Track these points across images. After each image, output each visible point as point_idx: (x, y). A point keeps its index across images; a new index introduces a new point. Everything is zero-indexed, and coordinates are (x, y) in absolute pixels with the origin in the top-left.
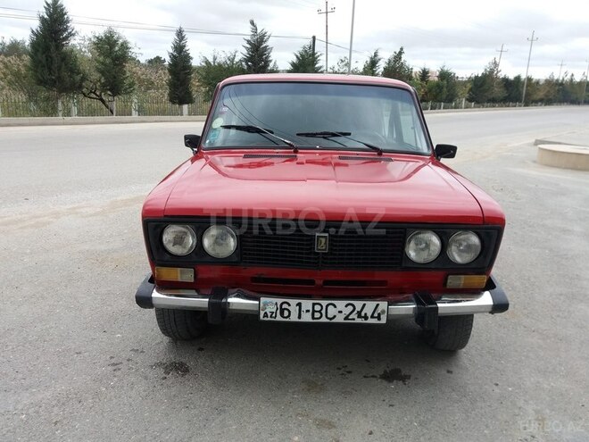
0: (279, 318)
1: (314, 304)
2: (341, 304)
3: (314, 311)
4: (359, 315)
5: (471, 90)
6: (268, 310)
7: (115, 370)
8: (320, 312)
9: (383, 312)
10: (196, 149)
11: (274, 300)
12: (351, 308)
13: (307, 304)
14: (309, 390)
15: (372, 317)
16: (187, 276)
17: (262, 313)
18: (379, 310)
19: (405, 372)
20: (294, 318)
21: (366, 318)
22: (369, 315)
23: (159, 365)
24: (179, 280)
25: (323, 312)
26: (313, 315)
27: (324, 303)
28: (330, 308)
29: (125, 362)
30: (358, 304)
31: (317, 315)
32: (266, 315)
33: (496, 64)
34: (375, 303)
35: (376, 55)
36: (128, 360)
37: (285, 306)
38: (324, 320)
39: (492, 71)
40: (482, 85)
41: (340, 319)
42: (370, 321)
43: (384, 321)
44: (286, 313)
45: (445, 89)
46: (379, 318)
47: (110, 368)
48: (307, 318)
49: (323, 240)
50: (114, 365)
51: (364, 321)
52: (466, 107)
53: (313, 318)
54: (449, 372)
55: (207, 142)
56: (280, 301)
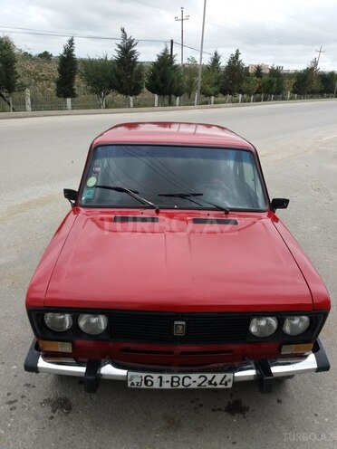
0: (143, 386)
1: (173, 377)
2: (195, 376)
3: (172, 382)
4: (210, 383)
5: (294, 84)
6: (135, 381)
7: (11, 409)
8: (178, 382)
9: (230, 380)
10: (73, 202)
11: (140, 374)
12: (203, 379)
13: (167, 377)
14: (168, 428)
15: (221, 384)
16: (67, 348)
17: (129, 384)
18: (226, 379)
19: (245, 403)
20: (156, 386)
21: (215, 384)
22: (218, 382)
23: (47, 401)
24: (60, 350)
25: (181, 382)
26: (172, 384)
27: (181, 376)
28: (186, 379)
29: (20, 399)
30: (209, 376)
31: (175, 384)
32: (133, 384)
33: (316, 63)
34: (224, 375)
35: (216, 54)
36: (23, 397)
37: (148, 378)
38: (181, 387)
39: (312, 69)
40: (303, 81)
41: (194, 386)
42: (219, 386)
43: (230, 385)
44: (149, 383)
45: (275, 85)
46: (226, 384)
47: (8, 407)
48: (167, 386)
49: (181, 327)
50: (10, 403)
51: (214, 387)
52: (291, 99)
53: (172, 386)
54: (279, 401)
55: (83, 198)
56: (144, 375)
